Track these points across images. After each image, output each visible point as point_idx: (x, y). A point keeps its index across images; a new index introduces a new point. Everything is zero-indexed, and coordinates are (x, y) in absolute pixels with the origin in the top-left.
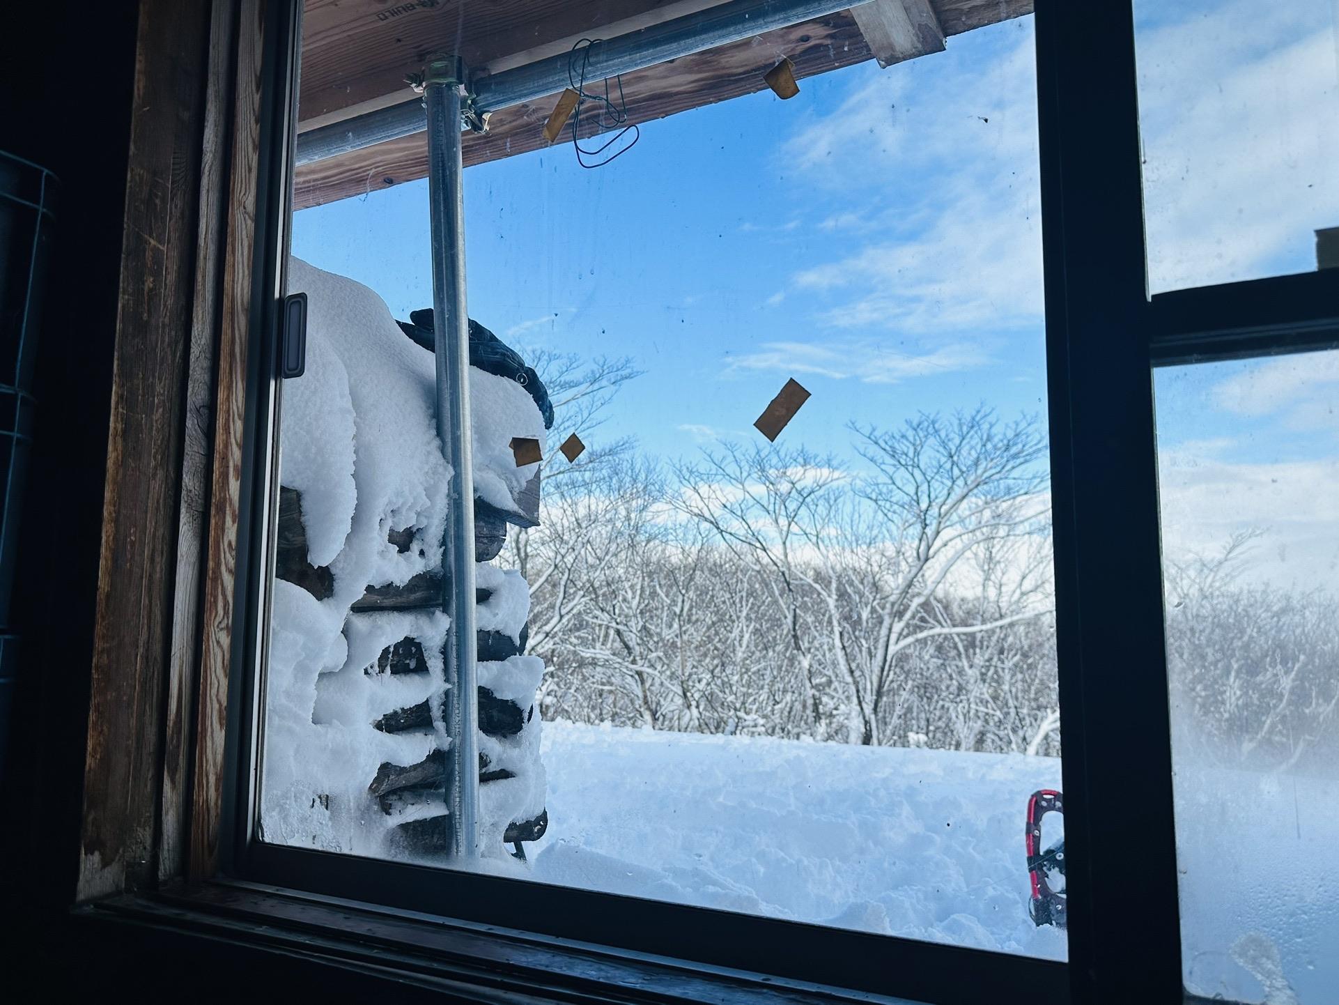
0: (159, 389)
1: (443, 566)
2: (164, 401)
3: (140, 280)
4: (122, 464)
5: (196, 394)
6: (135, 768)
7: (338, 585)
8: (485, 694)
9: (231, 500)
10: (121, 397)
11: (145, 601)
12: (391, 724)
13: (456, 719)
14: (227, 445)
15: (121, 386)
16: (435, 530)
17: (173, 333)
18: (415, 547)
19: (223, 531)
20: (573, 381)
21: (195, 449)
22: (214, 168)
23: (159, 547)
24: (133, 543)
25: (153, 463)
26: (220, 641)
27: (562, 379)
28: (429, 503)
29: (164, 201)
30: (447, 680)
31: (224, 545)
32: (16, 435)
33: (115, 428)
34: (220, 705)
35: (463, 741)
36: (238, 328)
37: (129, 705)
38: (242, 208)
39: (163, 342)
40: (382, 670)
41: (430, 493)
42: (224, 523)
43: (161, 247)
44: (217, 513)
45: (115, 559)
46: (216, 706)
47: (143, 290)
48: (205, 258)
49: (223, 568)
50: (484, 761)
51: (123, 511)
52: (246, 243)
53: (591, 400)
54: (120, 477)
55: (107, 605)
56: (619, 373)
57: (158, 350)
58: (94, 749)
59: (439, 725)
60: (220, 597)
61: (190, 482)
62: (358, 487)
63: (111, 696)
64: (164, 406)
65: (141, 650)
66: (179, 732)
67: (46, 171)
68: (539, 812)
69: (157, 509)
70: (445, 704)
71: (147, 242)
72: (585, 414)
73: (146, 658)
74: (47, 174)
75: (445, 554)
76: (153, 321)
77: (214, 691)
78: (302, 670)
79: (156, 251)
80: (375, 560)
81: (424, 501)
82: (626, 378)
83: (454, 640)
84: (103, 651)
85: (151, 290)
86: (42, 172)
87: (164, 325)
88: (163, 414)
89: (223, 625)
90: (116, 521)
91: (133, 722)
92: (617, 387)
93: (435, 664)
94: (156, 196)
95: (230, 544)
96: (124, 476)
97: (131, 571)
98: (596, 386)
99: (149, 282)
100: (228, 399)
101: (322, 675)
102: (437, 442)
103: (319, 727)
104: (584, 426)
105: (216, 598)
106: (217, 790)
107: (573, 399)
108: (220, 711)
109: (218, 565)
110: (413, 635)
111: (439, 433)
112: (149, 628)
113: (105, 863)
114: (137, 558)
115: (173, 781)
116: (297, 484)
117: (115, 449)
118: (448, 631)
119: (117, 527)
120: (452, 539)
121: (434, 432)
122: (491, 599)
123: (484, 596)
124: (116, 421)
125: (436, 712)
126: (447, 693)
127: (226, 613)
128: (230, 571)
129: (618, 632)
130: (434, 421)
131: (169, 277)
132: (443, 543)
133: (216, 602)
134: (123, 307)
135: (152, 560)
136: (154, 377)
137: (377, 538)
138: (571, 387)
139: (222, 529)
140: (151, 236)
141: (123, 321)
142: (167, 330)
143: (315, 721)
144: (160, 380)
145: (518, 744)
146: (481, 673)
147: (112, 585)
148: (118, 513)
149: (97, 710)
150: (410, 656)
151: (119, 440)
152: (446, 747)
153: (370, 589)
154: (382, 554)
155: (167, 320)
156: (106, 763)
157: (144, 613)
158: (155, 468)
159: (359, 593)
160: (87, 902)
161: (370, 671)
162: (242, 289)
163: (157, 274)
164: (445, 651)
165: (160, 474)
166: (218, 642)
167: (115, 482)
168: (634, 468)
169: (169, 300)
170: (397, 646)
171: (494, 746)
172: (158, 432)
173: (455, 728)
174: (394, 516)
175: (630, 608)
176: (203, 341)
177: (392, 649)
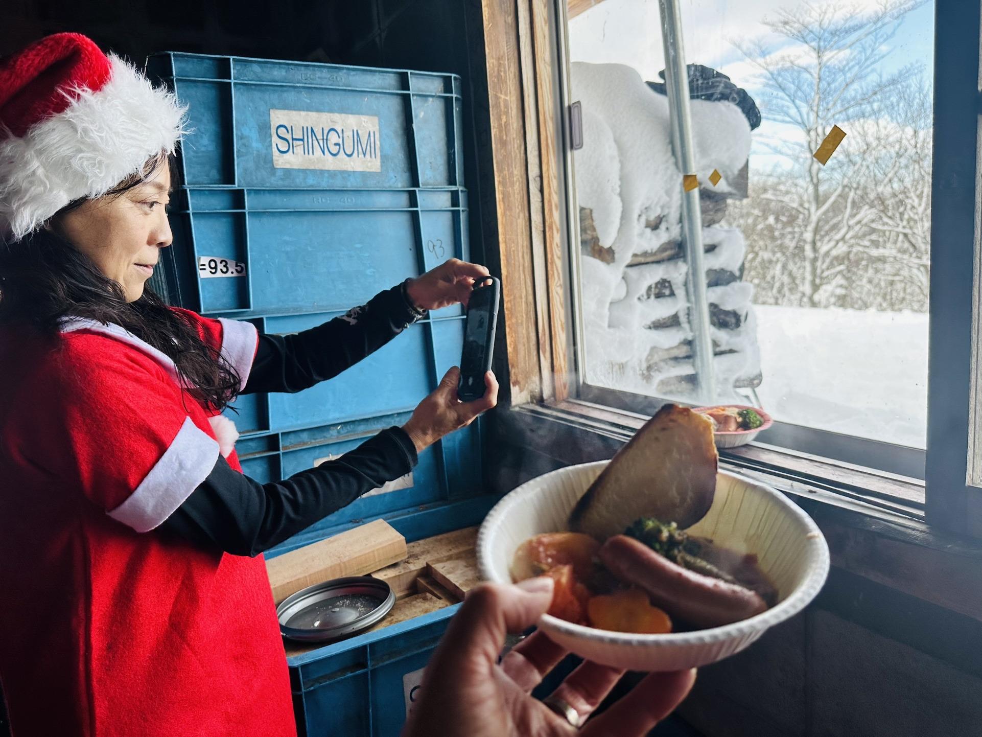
0: (515, 172)
1: (681, 235)
2: (518, 179)
3: (499, 119)
4: (504, 214)
5: (533, 171)
6: (528, 351)
7: (616, 256)
8: (714, 308)
9: (555, 222)
10: (499, 182)
11: (522, 277)
12: (658, 325)
13: (695, 322)
14: (550, 194)
15: (499, 176)
16: (674, 215)
17: (518, 142)
18: (663, 226)
19: (553, 238)
20: (857, 25)
21: (535, 199)
22: (526, 43)
23: (525, 251)
24: (514, 251)
25: (518, 211)
26: (558, 293)
27: (847, 25)
28: (668, 199)
29: (505, 73)
30: (688, 300)
31: (554, 246)
32: (461, 208)
33: (499, 198)
34: (561, 322)
35: (700, 335)
36: (550, 129)
37: (522, 324)
38: (543, 61)
39: (514, 148)
40: (649, 298)
41: (668, 193)
42: (553, 234)
43: (507, 98)
44: (549, 230)
45: (507, 260)
46: (560, 323)
47: (501, 124)
48: (528, 96)
49: (555, 257)
50: (715, 344)
51: (508, 237)
52: (547, 81)
53: (873, 39)
54: (504, 222)
55: (507, 281)
56: (902, 7)
57: (513, 153)
58: (510, 344)
59: (685, 325)
60: (555, 271)
61: (536, 218)
62: (623, 200)
63: (514, 320)
64: (519, 181)
65: (524, 300)
66: (545, 335)
67: (453, 75)
68: (755, 372)
69: (522, 233)
70: (688, 314)
71: (500, 98)
72: (869, 52)
73: (527, 303)
74: (454, 77)
75: (682, 228)
76: (508, 139)
77: (558, 316)
78: (600, 303)
79: (505, 101)
80: (636, 239)
81: (665, 199)
82: (909, 10)
83: (691, 277)
84: (508, 302)
85: (505, 123)
86: (451, 77)
87: (514, 139)
88: (519, 186)
89: (558, 284)
90: (505, 242)
91: (524, 331)
92: (899, 21)
93: (680, 292)
94: (501, 71)
95: (557, 245)
96: (506, 220)
97: (514, 264)
98: (880, 24)
99: (504, 119)
100: (548, 170)
101: (611, 303)
102: (673, 160)
103: (612, 330)
104: (868, 62)
105: (553, 272)
106: (564, 360)
107: (857, 41)
108: (562, 325)
109: (552, 255)
110: (665, 277)
111: (674, 153)
112: (526, 289)
113: (521, 390)
114: (516, 258)
115: (545, 357)
116: (588, 205)
117: (500, 208)
118: (687, 274)
119: (506, 245)
120: (685, 217)
121: (670, 154)
122: (717, 250)
123: (710, 249)
124: (499, 194)
125: (683, 318)
126: (688, 308)
127: (559, 278)
128: (559, 258)
129: (906, 235)
130: (670, 147)
131: (513, 113)
132: (681, 221)
133: (553, 274)
134: (494, 135)
135: (523, 258)
136: (512, 167)
137: (637, 227)
138: (855, 30)
139: (552, 237)
140: (501, 93)
141: (495, 143)
142: (515, 141)
143: (609, 326)
144: (515, 168)
145: (739, 335)
146: (710, 296)
147: (508, 272)
148: (505, 238)
149: (509, 327)
150: (665, 287)
151: (501, 203)
152: (690, 338)
153: (635, 255)
154: (641, 235)
155: (515, 136)
156: (515, 349)
157: (523, 282)
158: (519, 213)
159: (628, 260)
160: (516, 406)
161: (642, 298)
162: (549, 107)
163: (507, 113)
164: (686, 284)
165: (522, 215)
166: (557, 293)
167: (502, 224)
168: (922, 90)
169: (515, 124)
170: (657, 284)
171: (723, 336)
172: (518, 194)
173: (695, 326)
174: (647, 211)
175: (917, 213)
176: (533, 141)
177: (653, 286)
